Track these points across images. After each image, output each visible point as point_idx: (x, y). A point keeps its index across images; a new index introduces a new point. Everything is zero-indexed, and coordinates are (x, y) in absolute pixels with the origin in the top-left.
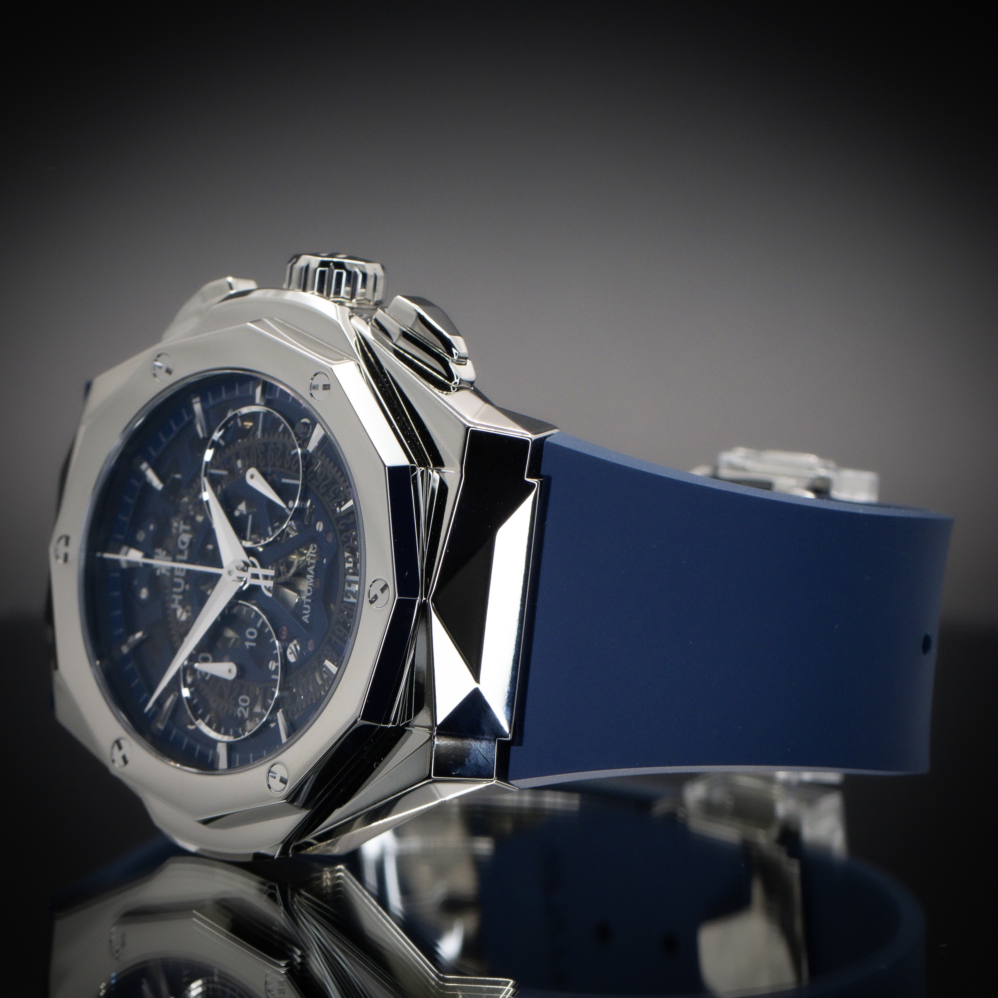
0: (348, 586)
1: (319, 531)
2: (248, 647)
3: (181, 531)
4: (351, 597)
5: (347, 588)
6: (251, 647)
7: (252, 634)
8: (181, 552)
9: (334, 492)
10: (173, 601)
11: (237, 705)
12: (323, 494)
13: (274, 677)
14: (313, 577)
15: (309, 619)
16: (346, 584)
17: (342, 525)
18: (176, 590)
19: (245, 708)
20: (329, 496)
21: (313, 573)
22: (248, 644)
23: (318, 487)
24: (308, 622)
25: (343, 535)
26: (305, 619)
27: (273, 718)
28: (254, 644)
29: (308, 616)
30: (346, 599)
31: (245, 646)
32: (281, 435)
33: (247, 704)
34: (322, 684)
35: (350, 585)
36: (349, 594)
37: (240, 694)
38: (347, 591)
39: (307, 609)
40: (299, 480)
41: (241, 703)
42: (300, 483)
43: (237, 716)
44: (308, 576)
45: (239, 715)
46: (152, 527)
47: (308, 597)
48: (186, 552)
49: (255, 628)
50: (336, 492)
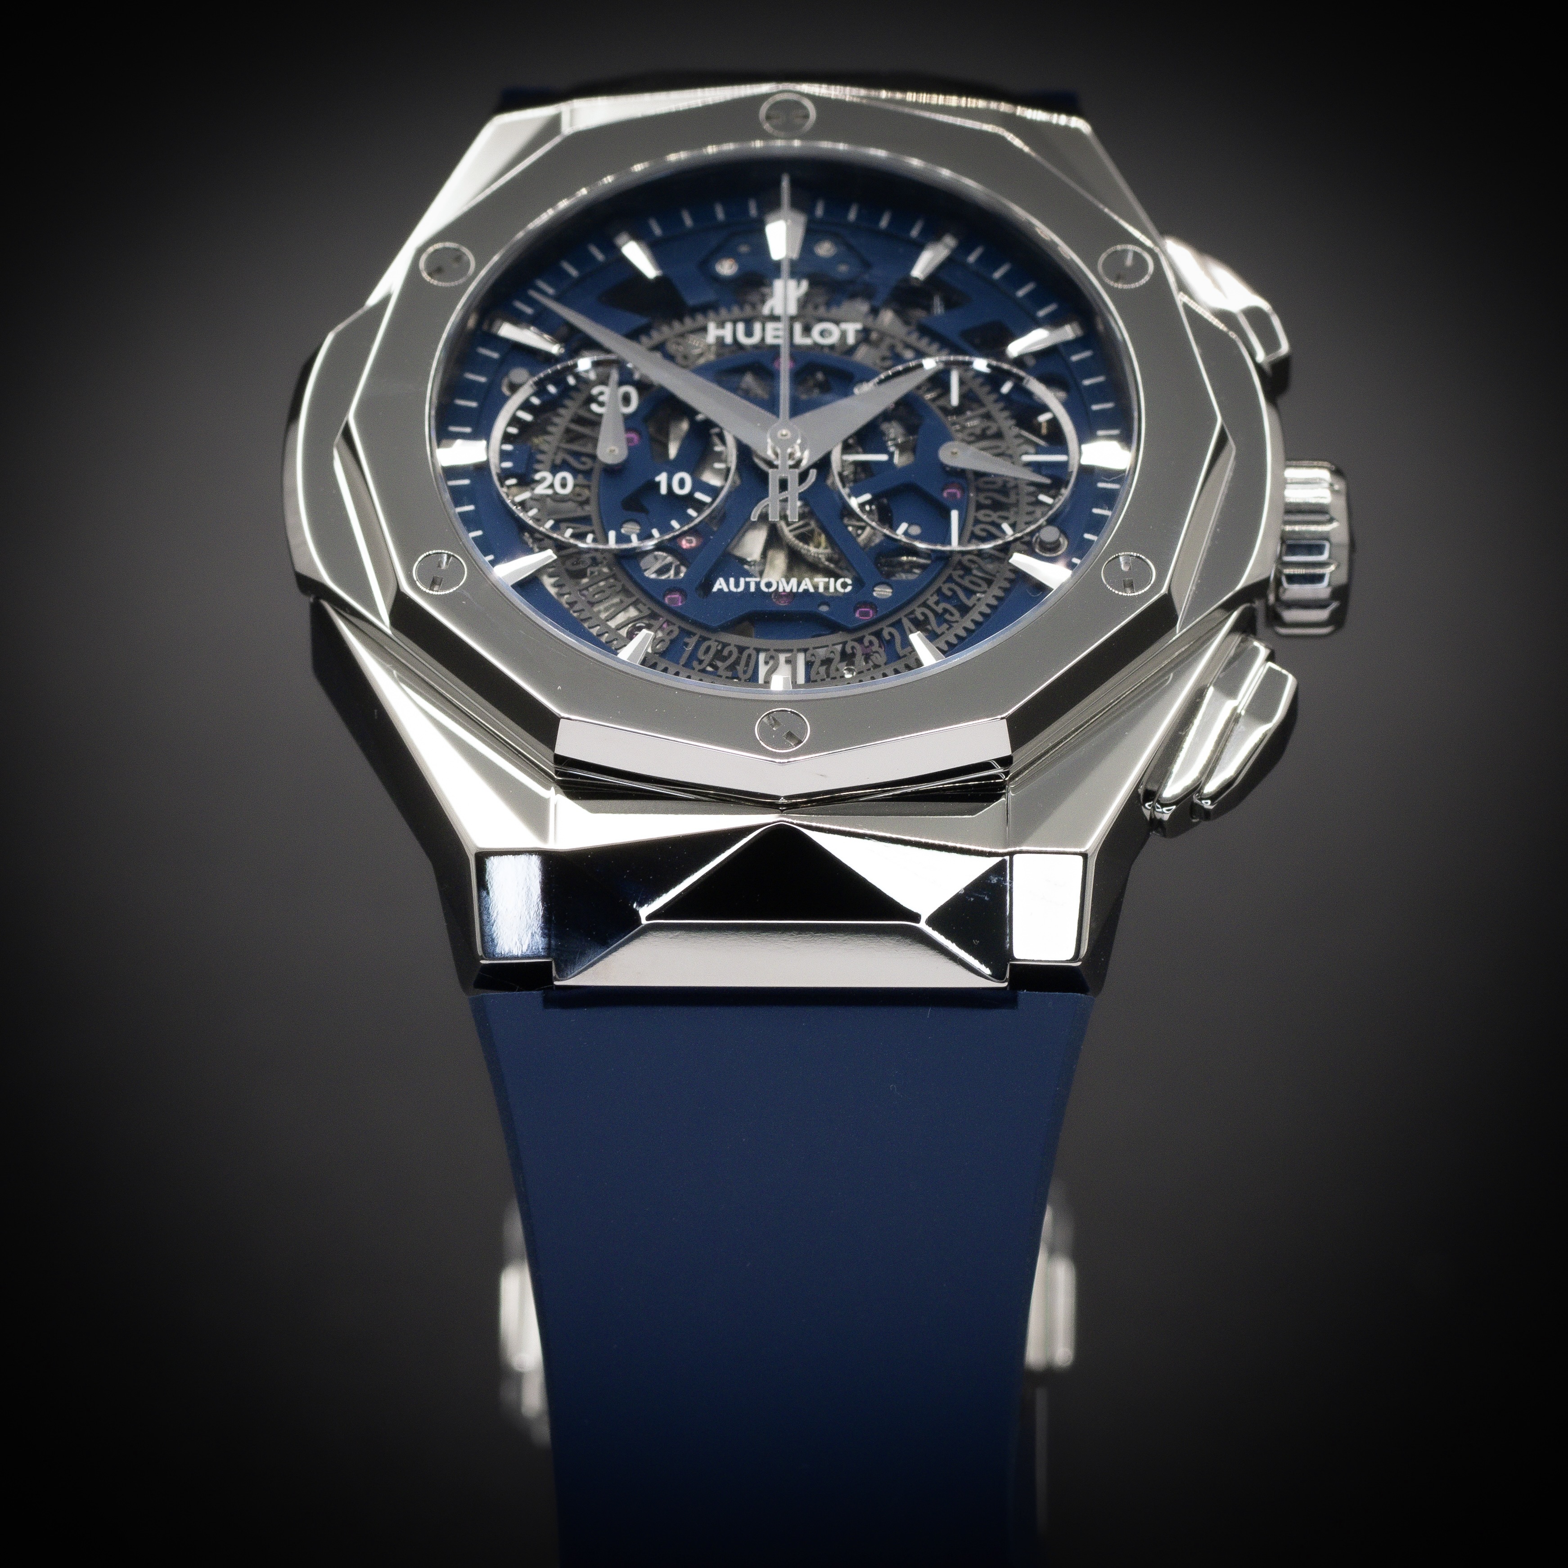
0: (786, 657)
1: (874, 591)
2: (657, 479)
3: (844, 326)
4: (768, 667)
5: (782, 657)
6: (658, 485)
7: (682, 484)
8: (807, 330)
9: (946, 611)
10: (721, 325)
11: (554, 470)
12: (939, 591)
13: (612, 535)
14: (795, 590)
15: (720, 590)
16: (788, 655)
17: (890, 634)
18: (741, 327)
19: (552, 486)
20: (937, 603)
21: (801, 590)
22: (662, 478)
23: (950, 579)
24: (715, 589)
25: (873, 638)
26: (720, 584)
27: (542, 541)
28: (664, 490)
29: (726, 590)
30: (762, 657)
31: (659, 473)
32: (1033, 499)
33: (559, 490)
34: (609, 627)
35: (788, 661)
36: (771, 663)
37: (575, 472)
38: (778, 659)
39: (737, 585)
40: (960, 542)
41: (560, 475)
42: (955, 545)
43: (537, 471)
44: (794, 581)
45: (537, 476)
46: (843, 268)
47: (758, 584)
48: (808, 341)
49: (694, 489)
50: (947, 616)
